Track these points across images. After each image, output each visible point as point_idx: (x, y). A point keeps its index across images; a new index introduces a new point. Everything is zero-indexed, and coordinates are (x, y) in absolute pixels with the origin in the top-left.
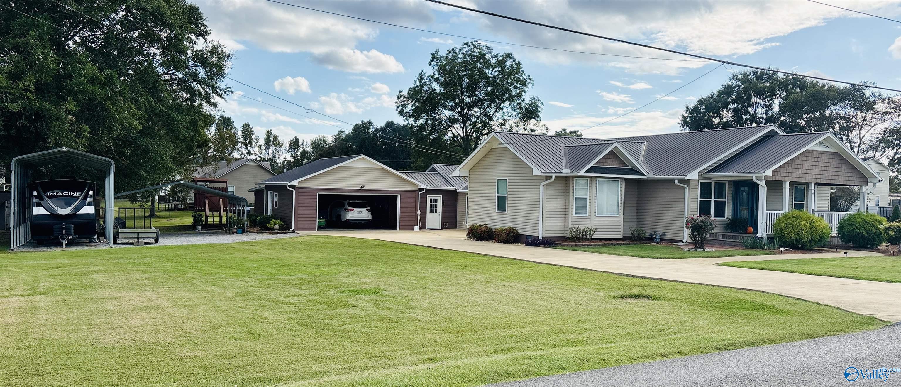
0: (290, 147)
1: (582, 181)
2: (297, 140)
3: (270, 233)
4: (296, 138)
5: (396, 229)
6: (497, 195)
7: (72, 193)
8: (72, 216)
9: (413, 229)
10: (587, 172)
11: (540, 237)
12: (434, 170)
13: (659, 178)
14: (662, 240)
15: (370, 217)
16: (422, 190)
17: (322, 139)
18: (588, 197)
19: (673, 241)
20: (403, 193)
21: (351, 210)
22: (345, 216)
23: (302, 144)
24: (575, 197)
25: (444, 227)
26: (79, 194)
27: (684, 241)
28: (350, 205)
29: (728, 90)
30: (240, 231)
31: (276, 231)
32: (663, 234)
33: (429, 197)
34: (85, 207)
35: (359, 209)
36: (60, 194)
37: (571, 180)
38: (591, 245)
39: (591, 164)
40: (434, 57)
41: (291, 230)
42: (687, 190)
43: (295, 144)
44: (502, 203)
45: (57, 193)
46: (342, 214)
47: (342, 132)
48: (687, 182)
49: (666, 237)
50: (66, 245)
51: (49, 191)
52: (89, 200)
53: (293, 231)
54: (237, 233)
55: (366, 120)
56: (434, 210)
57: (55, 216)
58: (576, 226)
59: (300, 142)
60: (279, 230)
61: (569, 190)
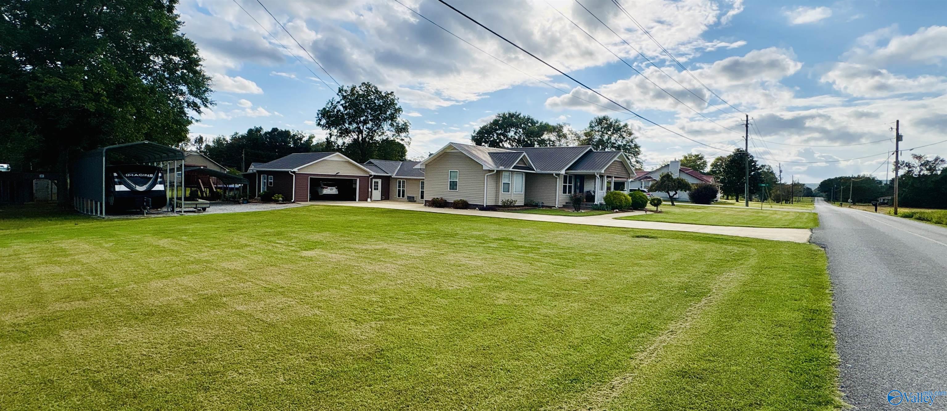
0: (196, 142)
1: (507, 174)
2: (201, 138)
3: (277, 204)
4: (200, 136)
5: (356, 201)
6: (449, 180)
7: (146, 175)
8: (149, 192)
9: (367, 200)
10: (513, 168)
11: (485, 206)
12: (371, 163)
13: (543, 172)
14: (543, 206)
15: (337, 193)
16: (371, 175)
17: (222, 137)
18: (510, 182)
19: (551, 207)
20: (361, 178)
21: (326, 188)
22: (322, 192)
23: (206, 141)
24: (503, 182)
25: (382, 199)
26: (151, 176)
27: (556, 206)
28: (325, 185)
29: (496, 122)
30: (245, 202)
31: (281, 202)
32: (543, 203)
33: (374, 180)
34: (157, 185)
35: (331, 188)
36: (136, 175)
37: (501, 173)
38: (516, 210)
39: (515, 164)
40: (340, 90)
41: (292, 201)
42: (558, 180)
43: (200, 140)
44: (453, 185)
45: (134, 175)
46: (319, 190)
47: (237, 133)
48: (558, 175)
49: (545, 205)
50: (147, 214)
51: (127, 173)
52: (159, 180)
53: (294, 202)
54: (243, 203)
55: (258, 126)
56: (376, 189)
57: (134, 192)
58: (507, 199)
59: (204, 139)
60: (282, 201)
61: (499, 178)
